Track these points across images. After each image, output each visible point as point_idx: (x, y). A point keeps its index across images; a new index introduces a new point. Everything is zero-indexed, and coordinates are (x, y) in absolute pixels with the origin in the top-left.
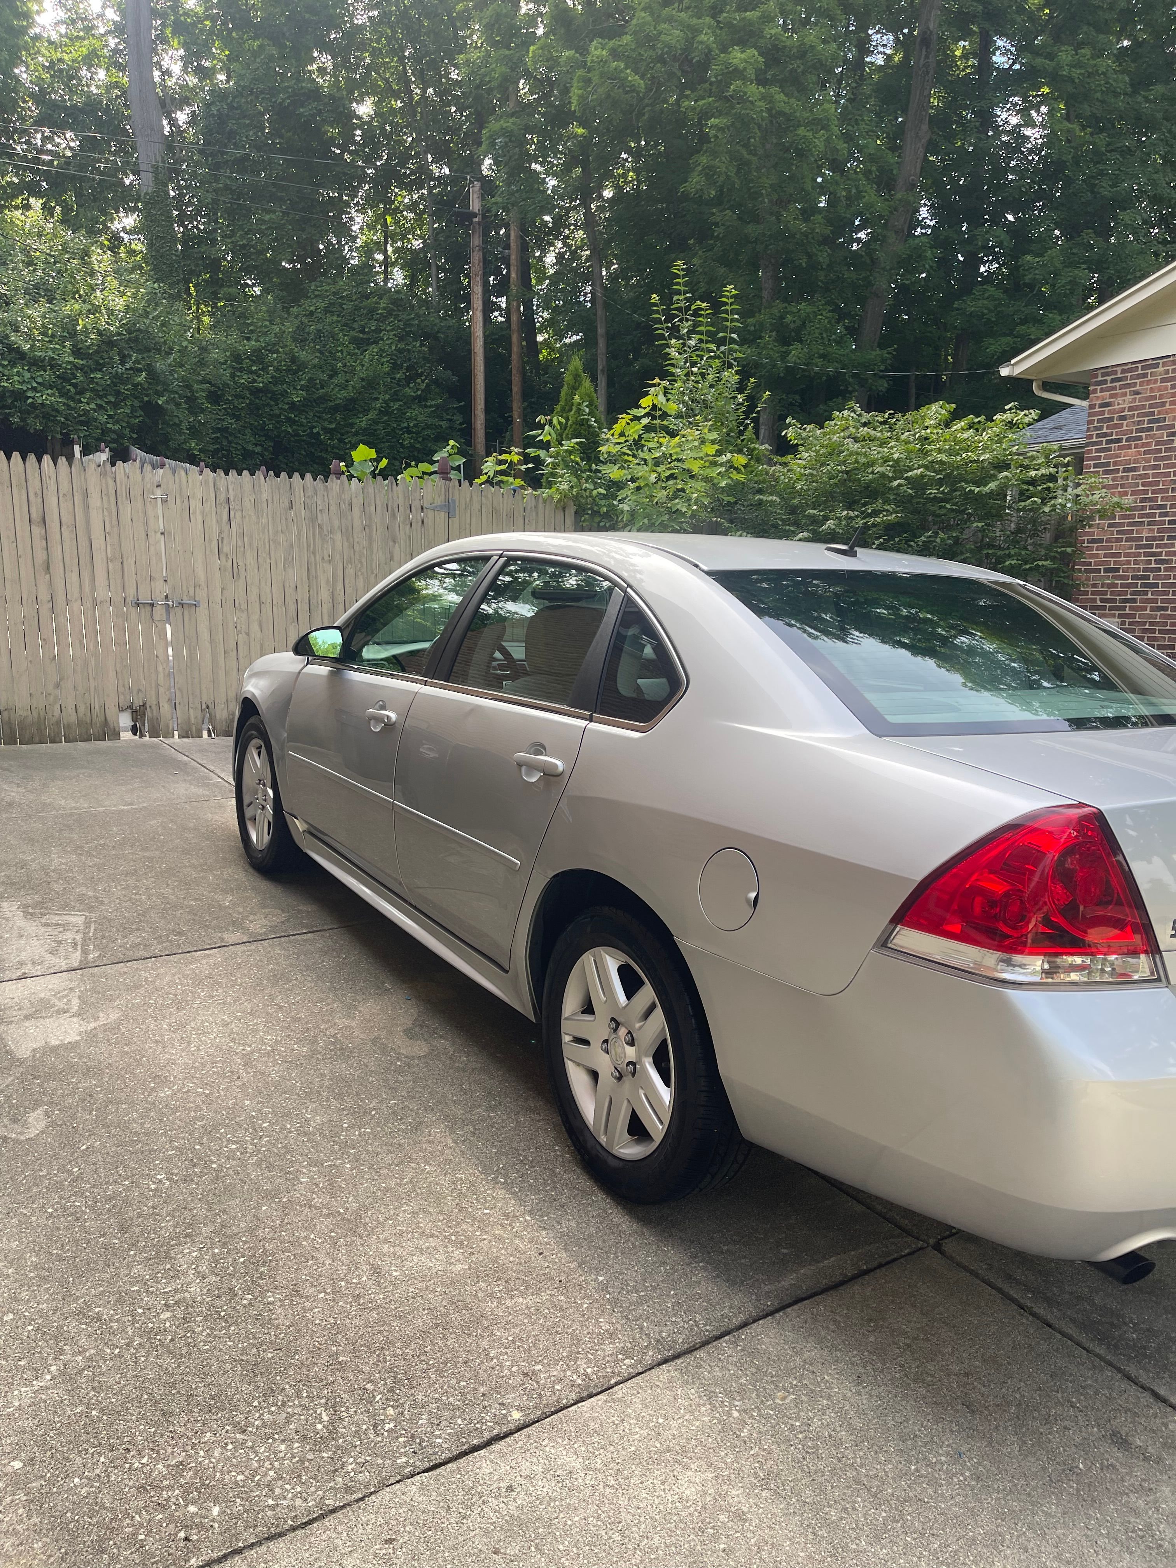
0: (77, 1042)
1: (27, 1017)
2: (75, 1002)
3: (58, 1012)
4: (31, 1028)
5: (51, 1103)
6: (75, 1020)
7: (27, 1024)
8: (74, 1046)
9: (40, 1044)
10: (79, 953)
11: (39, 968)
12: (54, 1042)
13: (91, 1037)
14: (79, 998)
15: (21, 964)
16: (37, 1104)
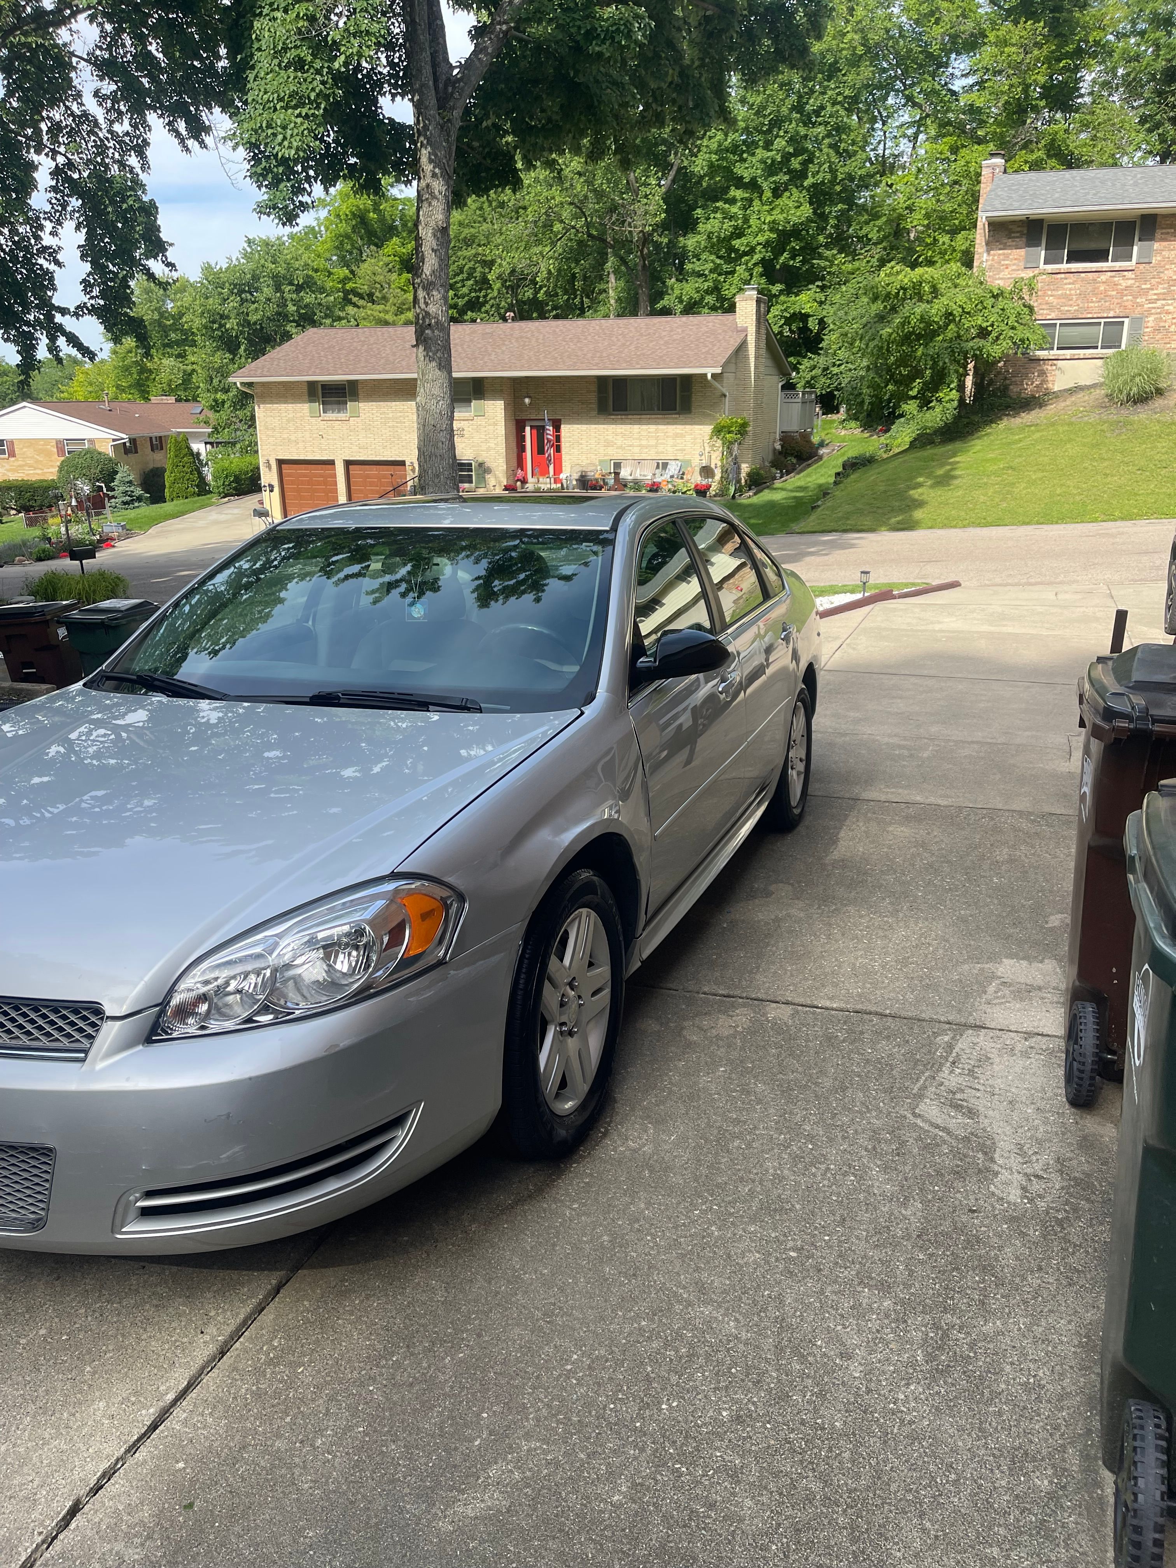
0: (1006, 957)
1: (1040, 988)
2: (991, 989)
3: (1011, 985)
4: (1039, 981)
5: (1042, 927)
6: (999, 974)
7: (1042, 984)
8: (1011, 956)
9: (1036, 965)
10: (957, 1049)
11: (1008, 1040)
12: (1024, 963)
13: (993, 958)
14: (985, 992)
15: (1025, 1054)
16: (1052, 929)
